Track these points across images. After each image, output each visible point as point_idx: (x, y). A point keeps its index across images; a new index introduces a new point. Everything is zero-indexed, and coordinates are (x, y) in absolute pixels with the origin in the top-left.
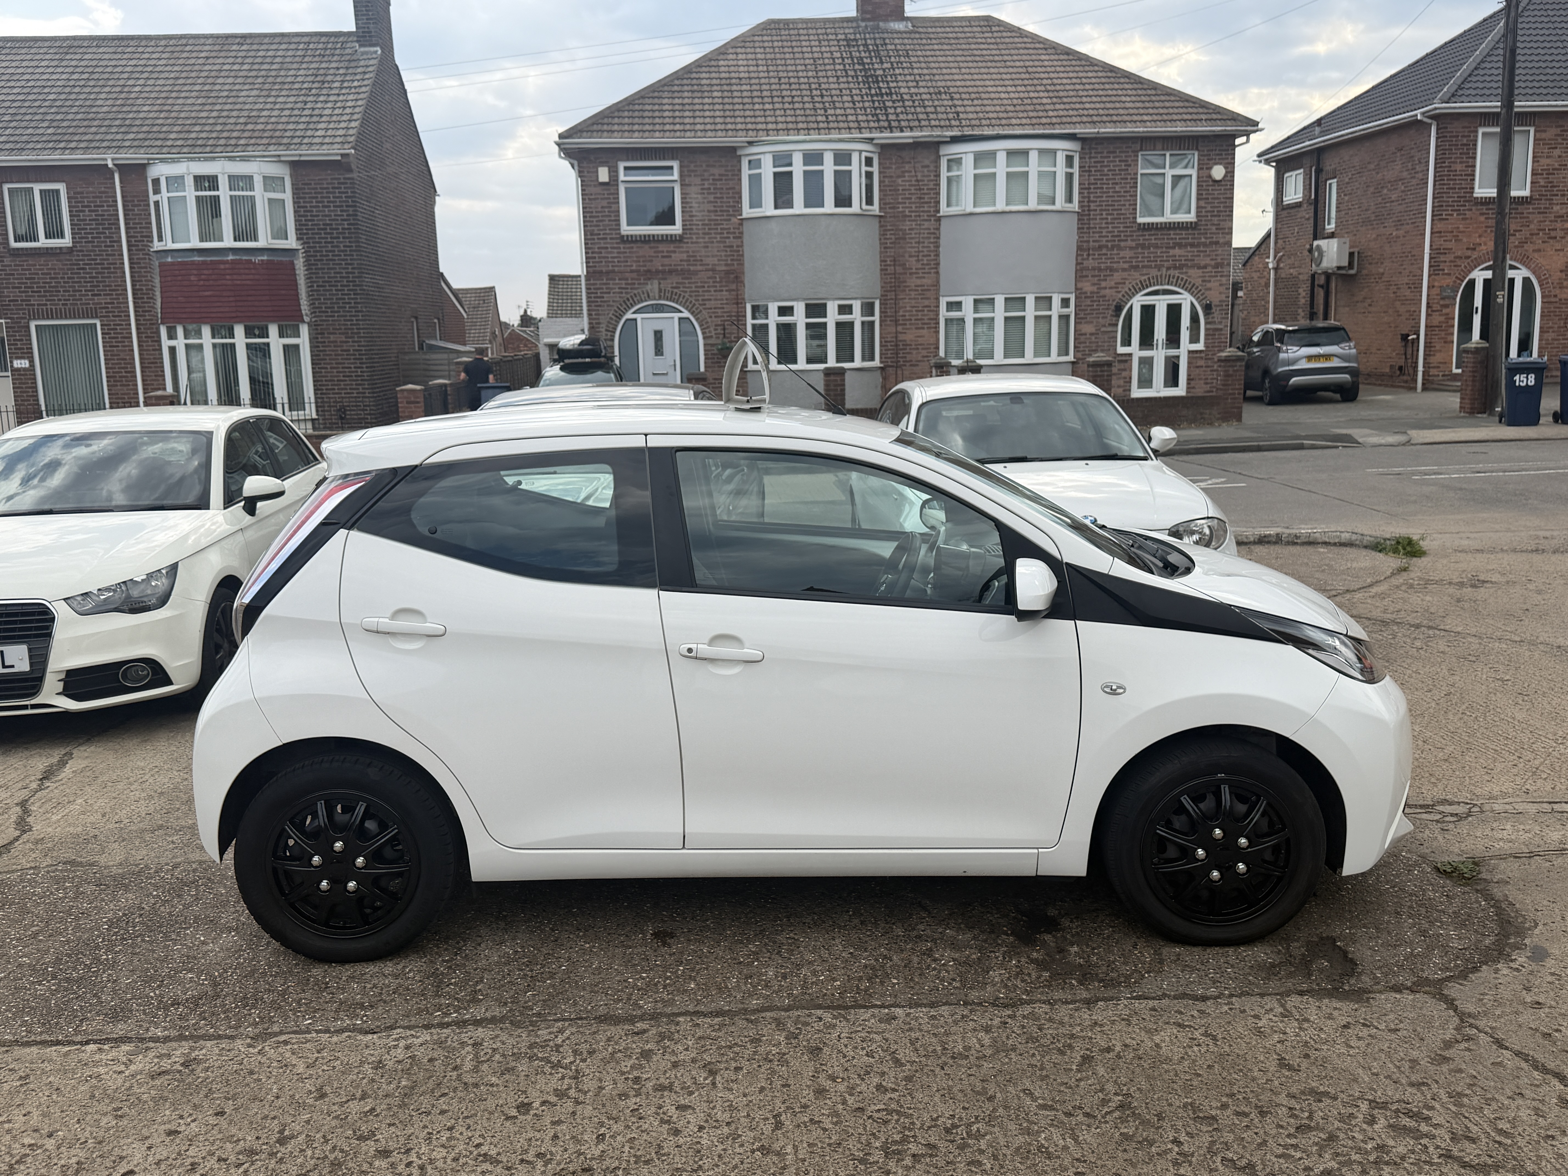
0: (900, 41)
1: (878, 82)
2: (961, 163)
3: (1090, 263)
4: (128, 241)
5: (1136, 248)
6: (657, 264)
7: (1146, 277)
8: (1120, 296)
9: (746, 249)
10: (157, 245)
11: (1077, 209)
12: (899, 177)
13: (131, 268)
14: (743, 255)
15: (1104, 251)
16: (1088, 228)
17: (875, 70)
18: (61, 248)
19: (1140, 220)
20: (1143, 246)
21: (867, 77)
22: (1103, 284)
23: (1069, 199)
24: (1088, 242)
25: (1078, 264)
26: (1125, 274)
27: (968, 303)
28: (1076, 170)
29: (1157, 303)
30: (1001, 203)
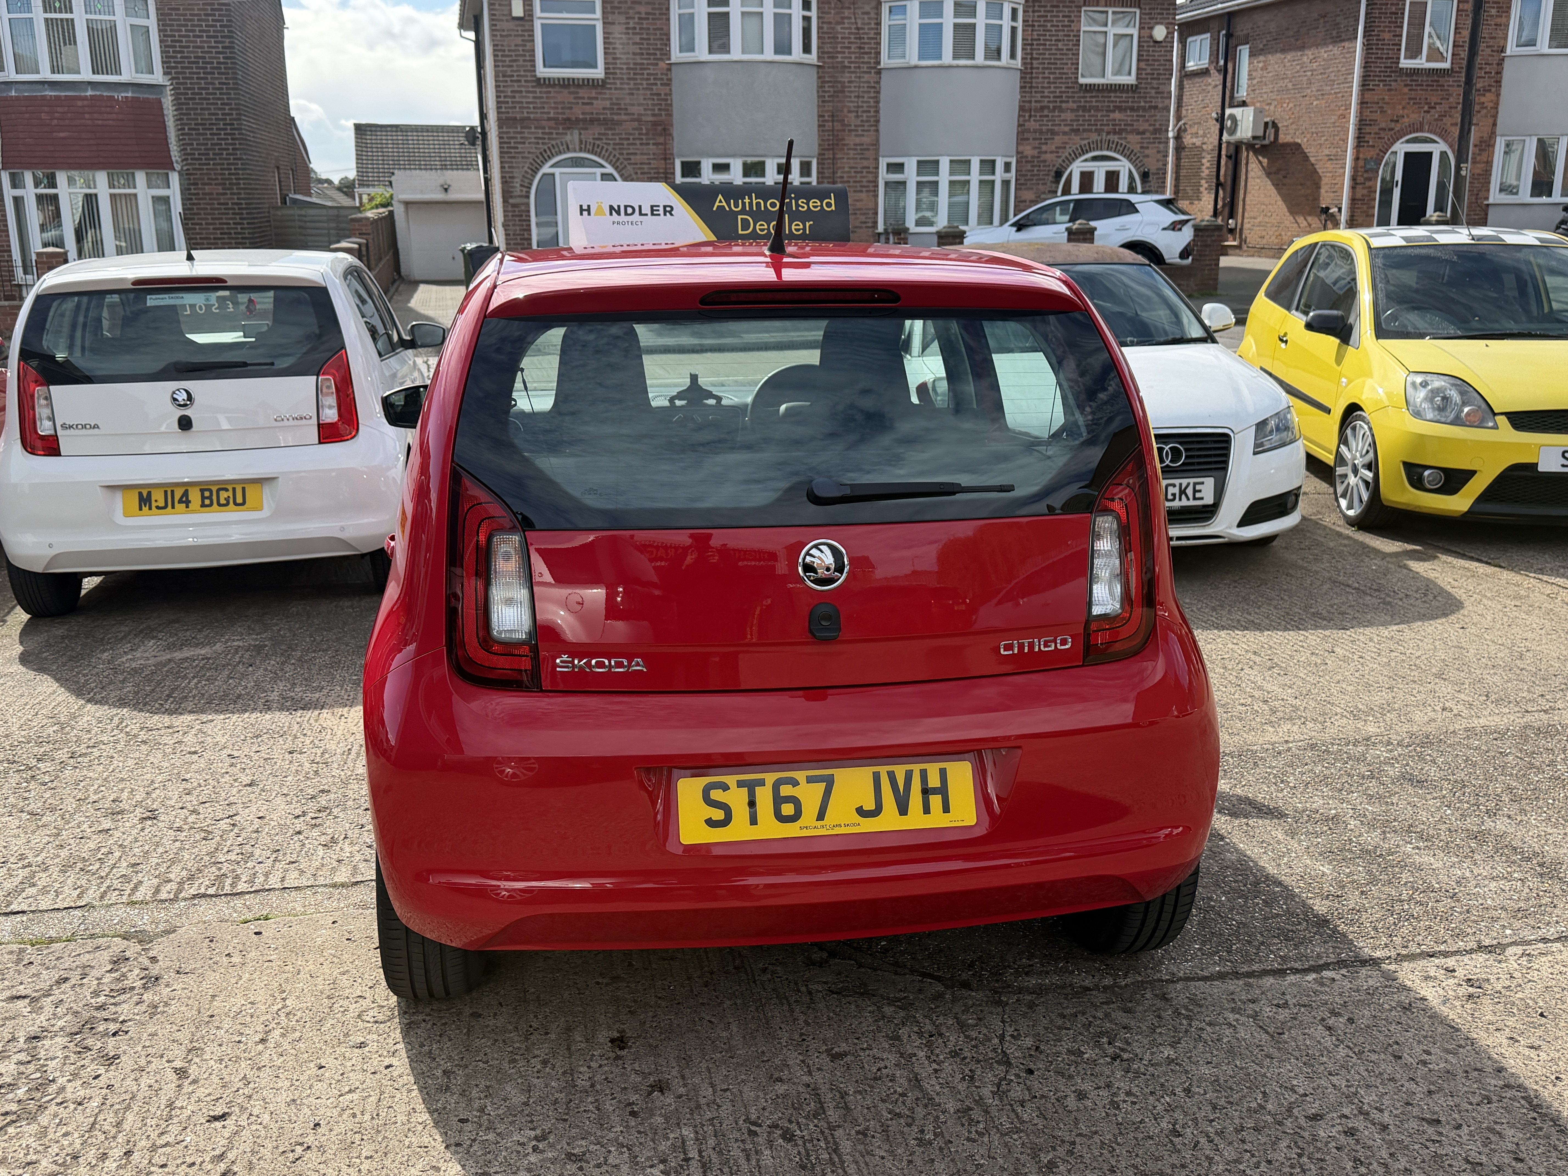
2: (905, 13)
3: (1032, 125)
5: (1077, 110)
6: (578, 112)
7: (1086, 142)
8: (1060, 161)
9: (676, 98)
11: (1019, 66)
12: (838, 23)
14: (671, 105)
15: (1046, 112)
16: (1031, 87)
19: (1082, 81)
20: (1084, 109)
22: (1044, 148)
23: (1013, 56)
24: (1030, 102)
25: (1019, 125)
26: (1065, 138)
27: (911, 165)
28: (1019, 24)
29: (1096, 170)
30: (947, 57)
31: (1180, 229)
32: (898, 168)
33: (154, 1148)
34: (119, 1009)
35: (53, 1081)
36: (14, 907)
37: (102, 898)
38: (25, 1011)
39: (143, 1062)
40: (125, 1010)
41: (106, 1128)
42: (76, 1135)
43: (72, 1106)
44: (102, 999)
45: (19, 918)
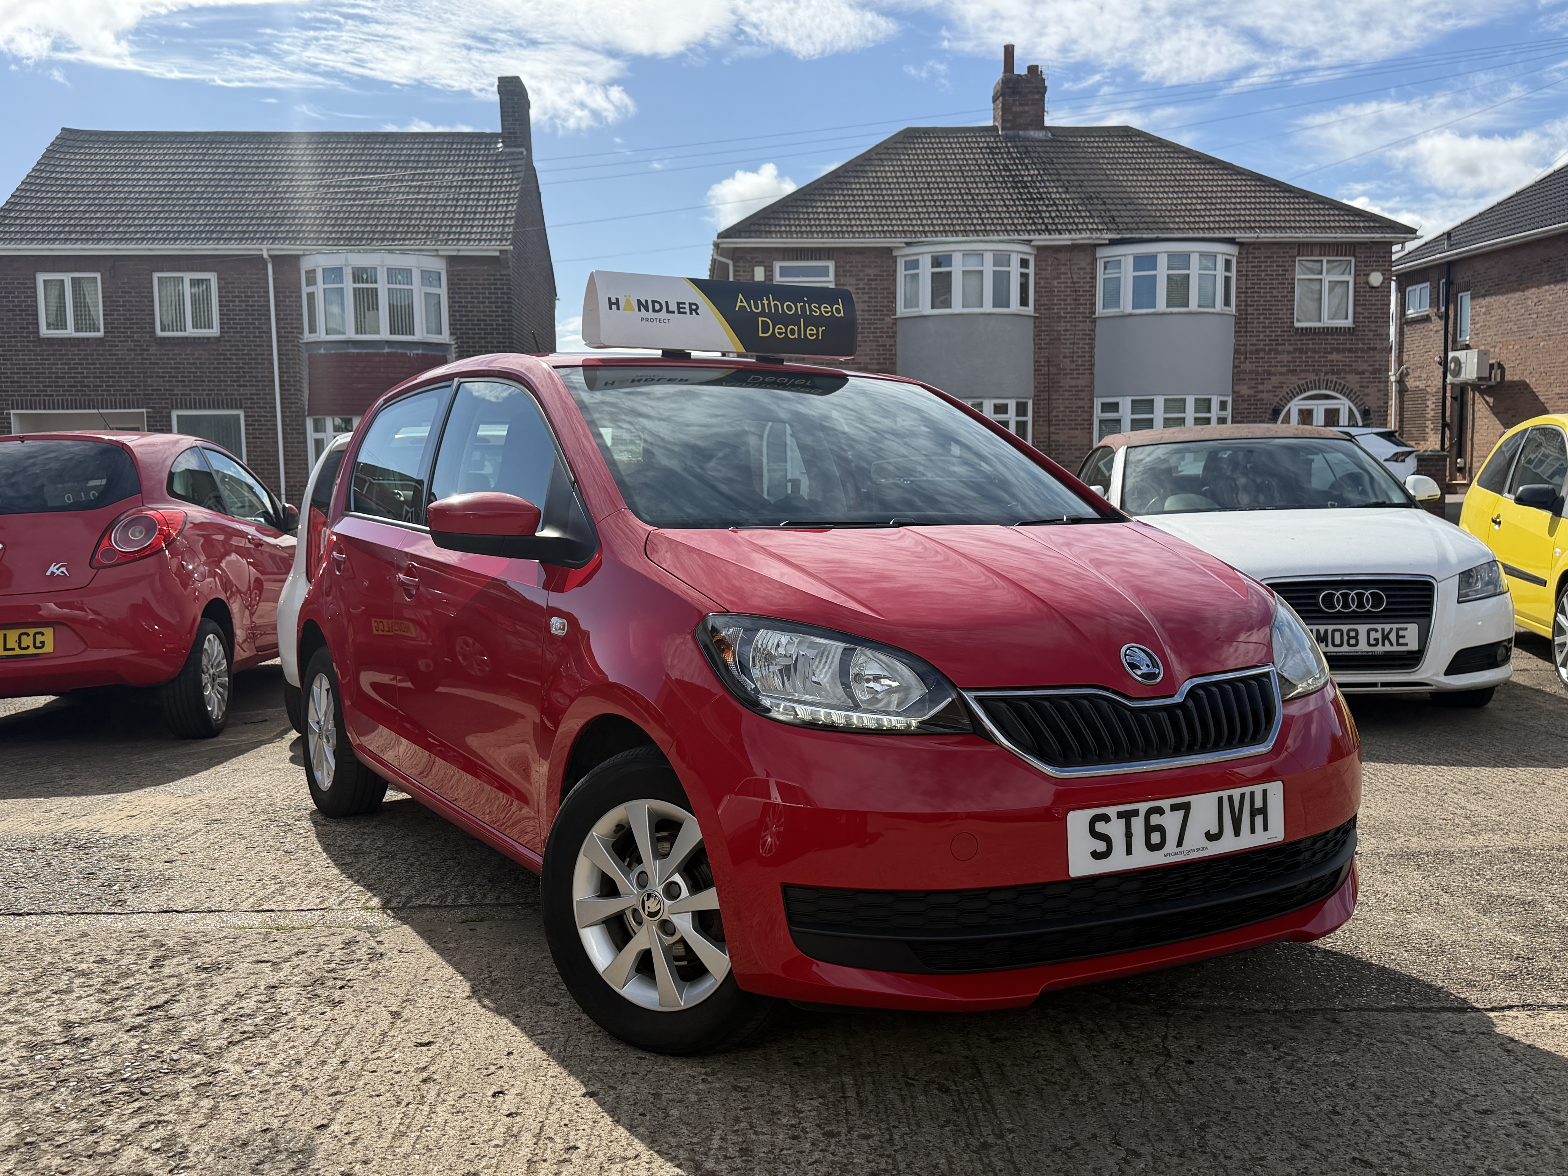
0: (1043, 149)
1: (1027, 187)
2: (1119, 267)
3: (1247, 366)
4: (277, 332)
5: (1294, 352)
7: (1304, 382)
8: (1277, 399)
9: (902, 348)
10: (307, 337)
11: (1234, 313)
12: (1054, 278)
13: (279, 359)
14: (895, 354)
15: (1262, 355)
16: (1246, 332)
17: (1022, 176)
18: (208, 338)
19: (1297, 325)
20: (1301, 351)
21: (1015, 182)
22: (1261, 388)
23: (1227, 303)
24: (1246, 345)
25: (1235, 367)
26: (1282, 379)
27: (1125, 404)
28: (1233, 274)
29: (1315, 407)
30: (1161, 305)
31: (1403, 461)
32: (1114, 407)
33: (367, 1060)
34: (346, 972)
35: (286, 1014)
36: (265, 907)
37: (340, 904)
38: (267, 970)
39: (363, 1006)
40: (352, 972)
41: (327, 1044)
42: (301, 1048)
43: (300, 1030)
44: (333, 965)
45: (268, 914)
